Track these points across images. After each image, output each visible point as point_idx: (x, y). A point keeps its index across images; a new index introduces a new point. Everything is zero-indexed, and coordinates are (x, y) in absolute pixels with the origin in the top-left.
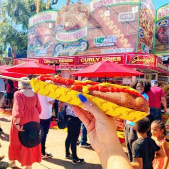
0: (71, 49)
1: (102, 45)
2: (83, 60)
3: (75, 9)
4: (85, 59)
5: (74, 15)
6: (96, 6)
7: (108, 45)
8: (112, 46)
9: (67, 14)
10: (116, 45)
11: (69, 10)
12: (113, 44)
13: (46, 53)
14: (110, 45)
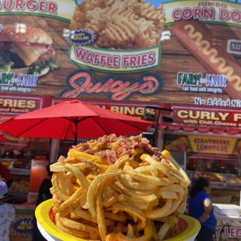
0: (118, 86)
1: (196, 89)
2: (183, 114)
3: (126, 9)
4: (191, 113)
5: (125, 19)
6: (179, 16)
7: (210, 90)
8: (218, 93)
9: (105, 13)
10: (226, 94)
11: (110, 6)
12: (220, 91)
13: (34, 85)
14: (215, 91)
